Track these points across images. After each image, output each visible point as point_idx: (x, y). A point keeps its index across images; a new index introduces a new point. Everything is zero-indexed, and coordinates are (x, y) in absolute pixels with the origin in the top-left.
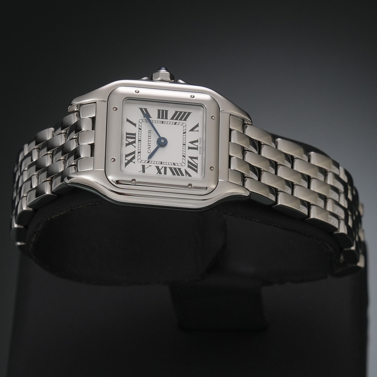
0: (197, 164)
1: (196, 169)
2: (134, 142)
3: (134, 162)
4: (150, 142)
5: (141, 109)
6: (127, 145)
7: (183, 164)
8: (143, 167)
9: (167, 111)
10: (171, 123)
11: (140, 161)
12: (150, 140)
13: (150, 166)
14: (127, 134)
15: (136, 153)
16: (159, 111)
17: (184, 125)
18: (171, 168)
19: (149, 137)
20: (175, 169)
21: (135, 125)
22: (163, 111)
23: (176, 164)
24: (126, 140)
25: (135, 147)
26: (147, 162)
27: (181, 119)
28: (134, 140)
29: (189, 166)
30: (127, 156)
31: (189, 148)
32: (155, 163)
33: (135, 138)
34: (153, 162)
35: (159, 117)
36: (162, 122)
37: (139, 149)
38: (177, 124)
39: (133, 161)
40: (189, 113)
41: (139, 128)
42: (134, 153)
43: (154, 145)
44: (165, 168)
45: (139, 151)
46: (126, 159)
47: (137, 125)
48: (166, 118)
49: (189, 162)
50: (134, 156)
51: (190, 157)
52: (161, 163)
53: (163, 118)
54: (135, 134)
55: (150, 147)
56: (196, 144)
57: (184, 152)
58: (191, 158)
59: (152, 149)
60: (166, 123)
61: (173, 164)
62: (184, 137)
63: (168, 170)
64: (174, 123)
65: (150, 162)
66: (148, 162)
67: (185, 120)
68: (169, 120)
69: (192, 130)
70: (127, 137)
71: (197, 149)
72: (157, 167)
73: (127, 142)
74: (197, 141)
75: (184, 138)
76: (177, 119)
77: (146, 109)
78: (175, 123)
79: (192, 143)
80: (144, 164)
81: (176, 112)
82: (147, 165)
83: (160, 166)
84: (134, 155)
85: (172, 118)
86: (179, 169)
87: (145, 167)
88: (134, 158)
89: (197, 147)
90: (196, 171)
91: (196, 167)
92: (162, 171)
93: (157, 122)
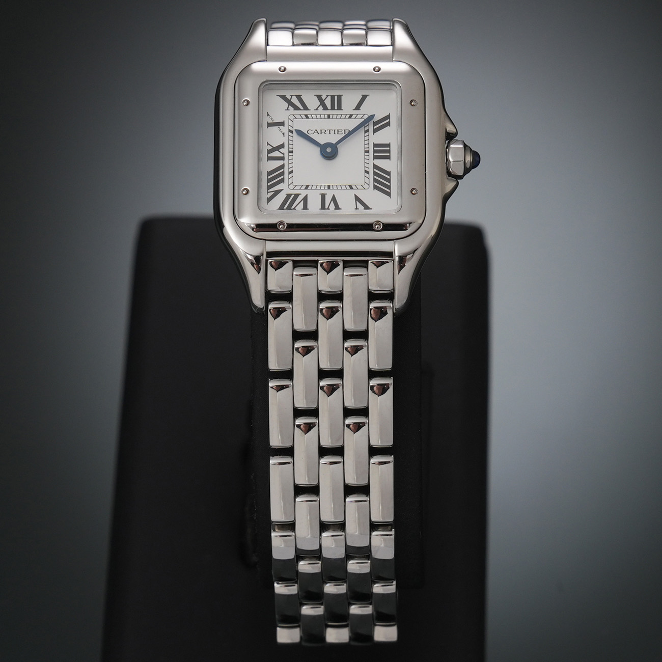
0: (294, 209)
1: (285, 208)
2: (325, 108)
3: (288, 109)
4: (328, 132)
5: (388, 117)
6: (319, 97)
7: (292, 187)
8: (282, 124)
9: (388, 157)
10: (367, 165)
11: (292, 117)
12: (332, 132)
13: (283, 134)
14: (340, 97)
15: (306, 112)
16: (389, 145)
17: (366, 186)
18: (282, 167)
19: (338, 132)
20: (283, 173)
21: (358, 108)
22: (389, 151)
23: (291, 175)
24: (328, 96)
25: (317, 109)
26: (291, 129)
27: (375, 180)
28: (329, 108)
29: (289, 196)
30: (299, 97)
31: (323, 196)
32: (291, 142)
33: (333, 108)
34: (291, 138)
35: (375, 145)
36: (366, 152)
37: (314, 116)
38: (367, 175)
39: (291, 108)
40: (389, 194)
41: (352, 115)
42: (306, 108)
43: (322, 139)
44: (282, 159)
45: (310, 116)
46: (292, 96)
47: (357, 112)
48: (375, 157)
49: (297, 196)
50: (299, 109)
51: (306, 196)
52: (290, 152)
53: (375, 151)
54: (340, 108)
55: (319, 132)
56: (332, 206)
57: (314, 187)
58: (305, 199)
59: (315, 137)
60: (367, 157)
61: (290, 170)
62: (344, 187)
63: (280, 163)
64: (367, 169)
65: (290, 134)
66: (291, 131)
67: (375, 187)
68: (372, 161)
69: (357, 199)
70: (333, 97)
71: (323, 207)
72: (282, 146)
73: (323, 97)
74: (337, 207)
75: (340, 187)
76: (375, 174)
77: (388, 124)
78: (367, 172)
79: (334, 199)
80: (286, 124)
81: (388, 173)
82: (285, 129)
83: (285, 150)
84: (302, 108)
85: (375, 167)
86: (282, 181)
87: (281, 127)
88: (296, 108)
89: (326, 208)
90: (281, 208)
91: (289, 208)
92: (276, 154)
93: (367, 142)
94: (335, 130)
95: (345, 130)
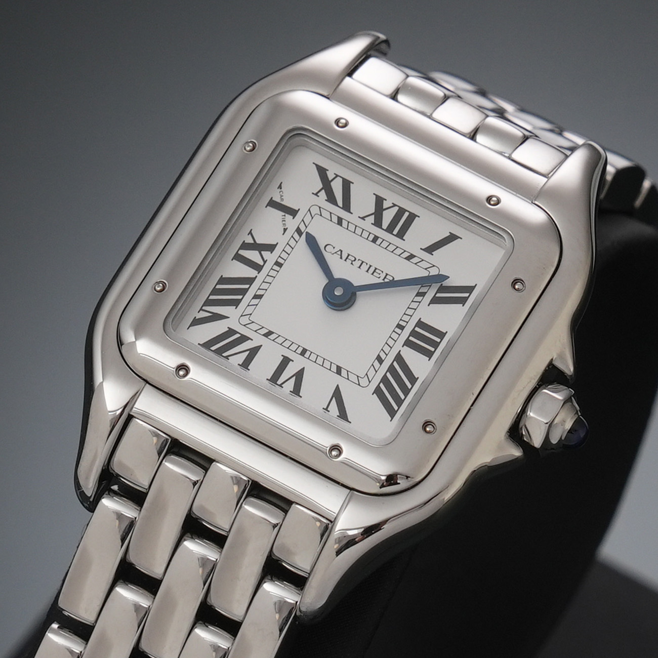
0: (227, 358)
1: (213, 348)
2: (378, 223)
3: (316, 194)
4: (357, 263)
5: (470, 289)
6: (379, 201)
7: (245, 320)
8: (293, 212)
9: (429, 354)
10: (387, 349)
11: (315, 210)
12: (364, 267)
13: (285, 230)
14: (412, 217)
15: (343, 214)
16: (442, 335)
17: (364, 382)
18: (250, 281)
19: (374, 271)
20: (244, 292)
21: (430, 249)
22: (436, 345)
23: (255, 301)
24: (394, 205)
25: (363, 218)
26: (302, 228)
27: (385, 380)
28: (385, 226)
29: (231, 332)
30: (347, 185)
31: (286, 361)
32: (288, 249)
33: (390, 229)
34: (292, 243)
35: (420, 324)
36: (400, 326)
37: (352, 227)
38: (377, 364)
39: (323, 194)
40: (392, 413)
41: (415, 256)
42: (347, 207)
43: (340, 270)
44: (258, 268)
45: (345, 223)
46: (337, 176)
47: (425, 256)
48: (408, 343)
49: (244, 339)
50: (335, 203)
51: (259, 348)
52: (278, 264)
53: (413, 333)
54: (401, 235)
55: (344, 257)
56: (290, 385)
57: (280, 340)
58: (254, 352)
59: (332, 260)
60: (395, 336)
61: (260, 292)
62: (327, 364)
63: (249, 272)
64: (383, 356)
65: (296, 236)
66: (299, 231)
67: (378, 392)
68: (398, 347)
69: (337, 394)
70: (401, 211)
71: (274, 379)
72: (271, 248)
73: (386, 205)
74: (297, 391)
75: (322, 362)
76: (391, 369)
77: (463, 301)
78: (380, 360)
79: (299, 375)
80: (299, 216)
81: (413, 380)
82: (292, 223)
83: (270, 257)
84: (340, 203)
85: (399, 358)
86: (236, 303)
87: (289, 217)
88: (331, 199)
89: (279, 382)
90: (207, 345)
91: (219, 352)
92: (253, 255)
93: (410, 312)
94: (370, 266)
95: (387, 274)
